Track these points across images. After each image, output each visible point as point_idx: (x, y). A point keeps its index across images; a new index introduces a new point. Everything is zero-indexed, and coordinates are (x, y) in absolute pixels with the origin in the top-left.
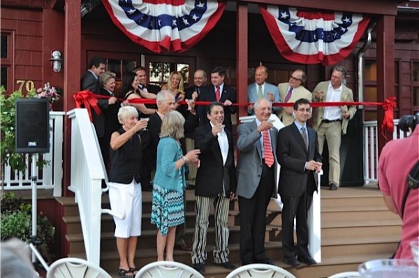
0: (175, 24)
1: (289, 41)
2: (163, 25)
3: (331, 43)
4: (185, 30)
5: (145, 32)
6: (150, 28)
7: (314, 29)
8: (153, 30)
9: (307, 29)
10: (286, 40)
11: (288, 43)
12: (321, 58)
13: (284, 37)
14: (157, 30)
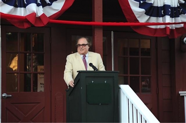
0: (40, 3)
1: (139, 17)
2: (28, 4)
3: (177, 18)
4: (47, 8)
5: (12, 10)
6: (16, 6)
7: (162, 5)
8: (19, 8)
9: (155, 5)
10: (137, 16)
11: (138, 19)
12: (168, 33)
13: (135, 14)
14: (22, 9)
